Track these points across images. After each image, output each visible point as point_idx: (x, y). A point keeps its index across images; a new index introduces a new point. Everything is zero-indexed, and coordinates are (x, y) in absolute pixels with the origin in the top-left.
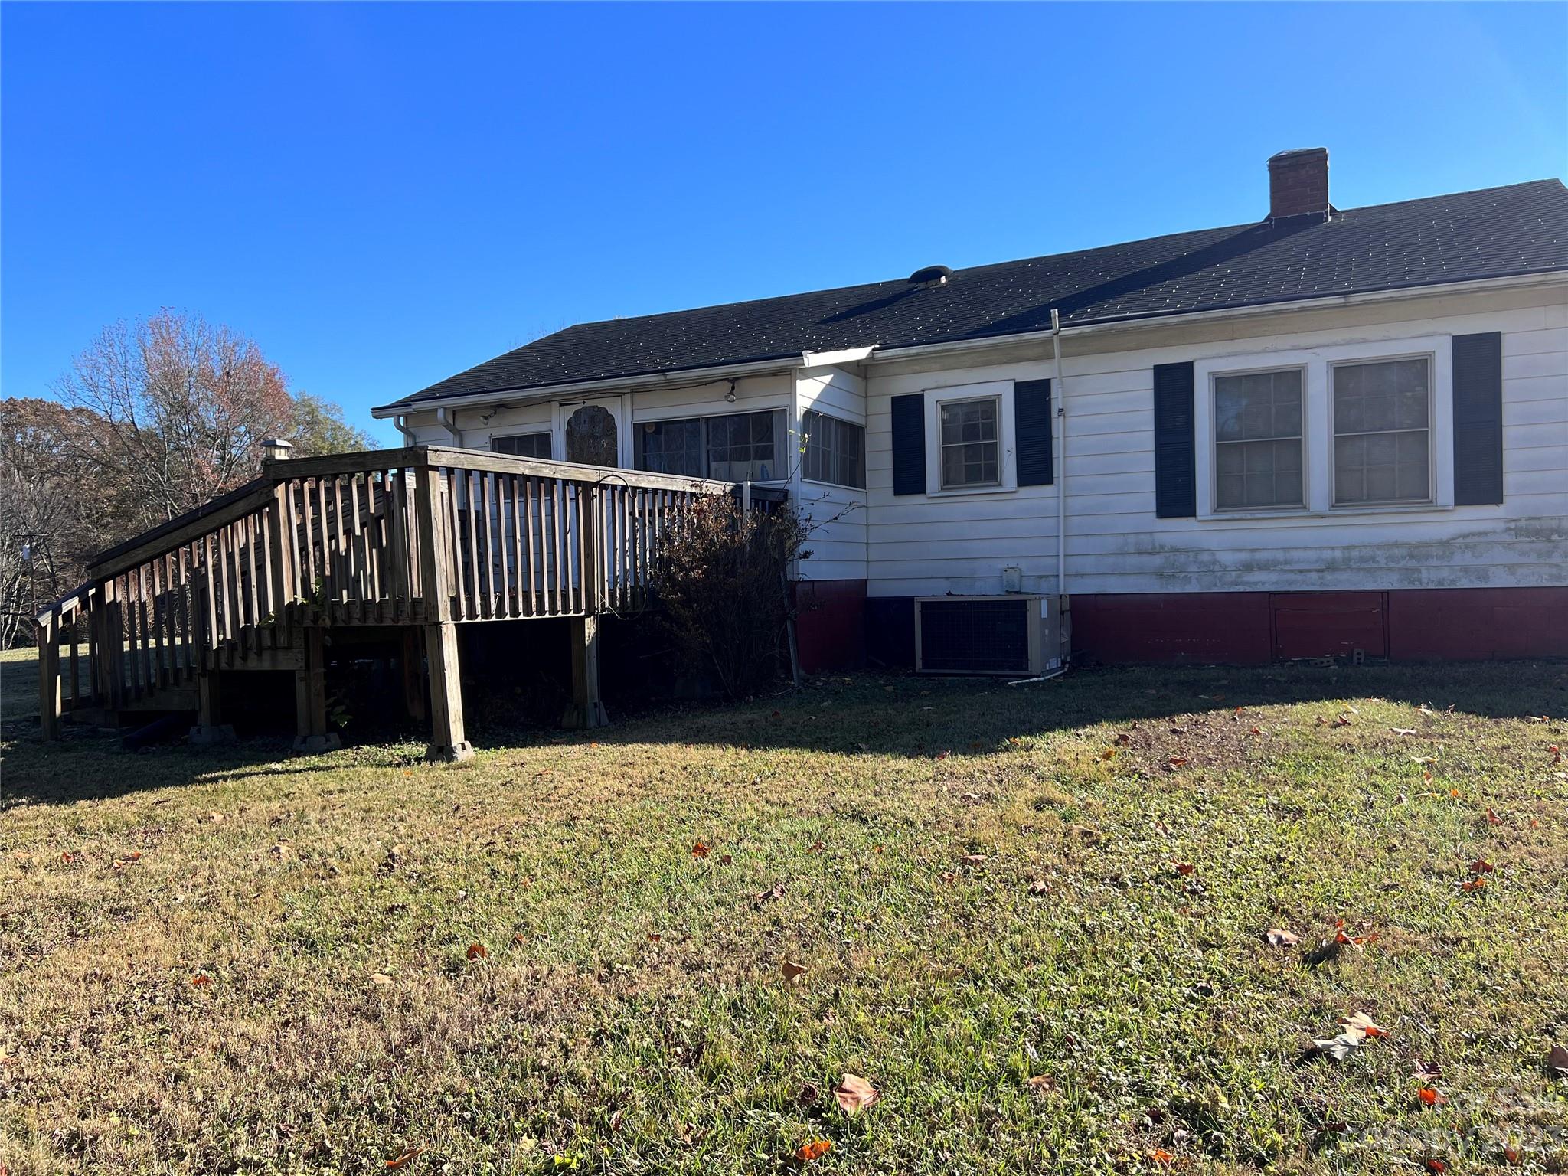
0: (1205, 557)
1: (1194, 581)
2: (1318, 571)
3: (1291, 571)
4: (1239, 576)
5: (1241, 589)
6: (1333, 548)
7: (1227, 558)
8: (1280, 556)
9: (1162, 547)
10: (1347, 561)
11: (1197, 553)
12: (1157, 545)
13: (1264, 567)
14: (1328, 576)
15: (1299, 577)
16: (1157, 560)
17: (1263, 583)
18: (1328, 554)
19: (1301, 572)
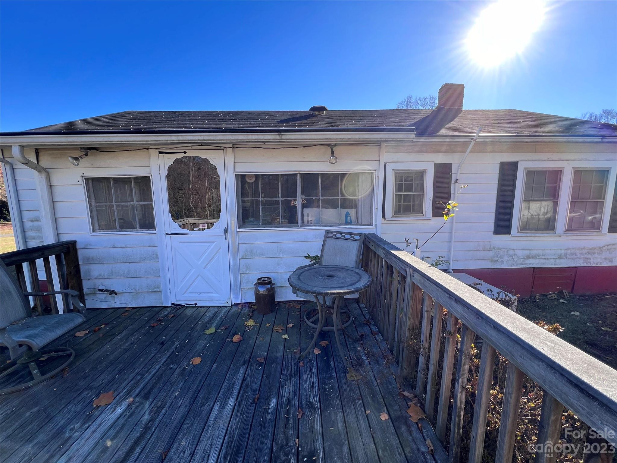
0: (511, 252)
1: (505, 263)
2: (554, 259)
3: (544, 259)
4: (523, 261)
5: (524, 266)
6: (561, 249)
7: (520, 253)
8: (541, 252)
9: (494, 248)
10: (566, 254)
11: (508, 251)
12: (492, 247)
13: (534, 257)
14: (558, 261)
15: (547, 261)
16: (491, 254)
17: (533, 264)
18: (559, 252)
19: (548, 259)
